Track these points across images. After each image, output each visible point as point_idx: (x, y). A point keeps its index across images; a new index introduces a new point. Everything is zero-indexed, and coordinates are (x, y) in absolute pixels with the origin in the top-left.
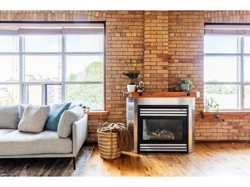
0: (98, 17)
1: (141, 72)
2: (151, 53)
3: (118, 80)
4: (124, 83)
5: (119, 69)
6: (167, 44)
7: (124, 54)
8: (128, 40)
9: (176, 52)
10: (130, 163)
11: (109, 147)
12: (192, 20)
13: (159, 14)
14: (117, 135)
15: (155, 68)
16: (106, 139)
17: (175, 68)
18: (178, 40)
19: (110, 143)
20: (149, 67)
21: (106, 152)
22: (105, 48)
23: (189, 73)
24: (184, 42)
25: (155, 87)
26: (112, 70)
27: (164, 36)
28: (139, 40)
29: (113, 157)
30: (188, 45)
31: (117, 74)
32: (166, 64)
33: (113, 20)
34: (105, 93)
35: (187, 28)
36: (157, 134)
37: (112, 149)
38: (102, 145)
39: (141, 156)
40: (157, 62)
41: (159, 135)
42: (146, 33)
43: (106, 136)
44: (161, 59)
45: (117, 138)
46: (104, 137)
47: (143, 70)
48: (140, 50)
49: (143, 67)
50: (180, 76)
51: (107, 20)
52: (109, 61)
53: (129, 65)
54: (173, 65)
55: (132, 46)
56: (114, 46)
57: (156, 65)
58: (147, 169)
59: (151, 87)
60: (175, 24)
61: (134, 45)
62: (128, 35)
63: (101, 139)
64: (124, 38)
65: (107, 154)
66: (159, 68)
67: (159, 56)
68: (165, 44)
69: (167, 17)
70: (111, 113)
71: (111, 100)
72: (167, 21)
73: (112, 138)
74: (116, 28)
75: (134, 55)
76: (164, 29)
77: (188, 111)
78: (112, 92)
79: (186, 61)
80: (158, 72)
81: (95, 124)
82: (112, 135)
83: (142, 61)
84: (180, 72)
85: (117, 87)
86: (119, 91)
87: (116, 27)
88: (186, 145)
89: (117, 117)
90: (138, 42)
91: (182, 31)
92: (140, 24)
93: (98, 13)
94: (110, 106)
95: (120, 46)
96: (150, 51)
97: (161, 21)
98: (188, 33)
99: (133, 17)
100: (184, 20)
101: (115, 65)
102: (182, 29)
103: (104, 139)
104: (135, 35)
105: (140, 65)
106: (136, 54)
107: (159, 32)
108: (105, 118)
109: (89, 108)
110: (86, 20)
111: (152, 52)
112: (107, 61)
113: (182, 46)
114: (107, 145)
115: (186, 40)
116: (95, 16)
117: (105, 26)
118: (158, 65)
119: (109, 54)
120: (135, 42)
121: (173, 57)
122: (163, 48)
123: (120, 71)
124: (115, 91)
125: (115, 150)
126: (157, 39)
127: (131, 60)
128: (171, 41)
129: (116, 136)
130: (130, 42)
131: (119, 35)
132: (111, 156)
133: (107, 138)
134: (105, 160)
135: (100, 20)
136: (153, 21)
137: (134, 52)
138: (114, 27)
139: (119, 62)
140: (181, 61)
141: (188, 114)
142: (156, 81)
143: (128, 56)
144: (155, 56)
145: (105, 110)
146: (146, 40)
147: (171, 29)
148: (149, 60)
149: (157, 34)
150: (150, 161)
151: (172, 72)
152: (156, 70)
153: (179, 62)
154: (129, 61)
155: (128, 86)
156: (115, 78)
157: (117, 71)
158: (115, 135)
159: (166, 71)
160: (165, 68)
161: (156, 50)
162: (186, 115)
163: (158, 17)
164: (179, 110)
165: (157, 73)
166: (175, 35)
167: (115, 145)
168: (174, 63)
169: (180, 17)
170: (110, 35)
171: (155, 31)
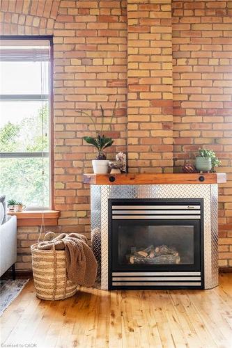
0: (38, 28)
1: (122, 135)
2: (139, 99)
3: (78, 150)
4: (89, 156)
5: (79, 127)
6: (170, 81)
7: (90, 98)
8: (96, 73)
9: (189, 95)
10: (88, 306)
11: (50, 278)
12: (220, 34)
13: (153, 23)
14: (64, 254)
15: (148, 126)
16: (45, 263)
17: (188, 127)
18: (193, 72)
19: (52, 270)
20: (137, 125)
21: (46, 287)
22: (52, 88)
23: (216, 135)
24: (204, 76)
25: (148, 163)
26: (65, 130)
27: (165, 66)
28: (118, 73)
29: (57, 297)
30: (213, 81)
31: (76, 137)
32: (169, 118)
33: (67, 33)
34: (53, 175)
35: (211, 48)
36: (149, 254)
37: (56, 280)
38: (39, 273)
39: (113, 295)
40: (150, 115)
41: (152, 255)
42: (130, 59)
43: (45, 257)
44: (158, 110)
45: (64, 260)
46: (41, 259)
47: (126, 130)
48: (120, 91)
49: (126, 124)
50: (198, 141)
51: (56, 33)
52: (60, 113)
53: (99, 120)
54: (184, 119)
55: (105, 83)
56: (70, 84)
57: (150, 122)
58: (113, 315)
59: (140, 163)
60: (188, 40)
61: (108, 81)
62: (96, 62)
63: (36, 263)
64: (88, 69)
65: (47, 290)
66: (155, 126)
67: (155, 103)
68: (166, 81)
69: (170, 30)
70: (64, 214)
71: (65, 189)
72: (169, 37)
73: (55, 260)
74: (74, 50)
75: (108, 101)
76: (165, 51)
77: (202, 209)
78: (66, 173)
79: (210, 111)
80: (154, 134)
81: (32, 237)
82: (55, 255)
83: (124, 113)
84: (197, 134)
85: (76, 164)
86: (80, 172)
87: (72, 47)
88: (199, 274)
89: (75, 222)
90: (115, 76)
91: (201, 54)
92: (119, 41)
93: (39, 20)
94: (62, 201)
95: (81, 84)
96: (138, 93)
97: (158, 37)
98: (212, 58)
99: (106, 28)
100: (204, 34)
101: (71, 120)
102: (200, 50)
103: (42, 263)
104: (110, 62)
105: (120, 120)
106: (112, 98)
107: (154, 59)
108: (53, 224)
109: (20, 205)
110: (14, 34)
111: (142, 96)
112: (56, 113)
113: (200, 83)
114: (46, 273)
115: (208, 73)
116: (32, 26)
117: (52, 44)
118: (153, 120)
119: (61, 98)
120: (109, 76)
121: (183, 105)
122: (163, 88)
123: (82, 132)
124: (71, 171)
125: (62, 283)
126: (150, 70)
127: (102, 110)
128: (180, 73)
129: (63, 257)
130: (100, 77)
131: (79, 62)
132: (54, 293)
133: (47, 260)
134: (43, 301)
135: (42, 33)
136: (142, 36)
137: (109, 95)
138: (70, 47)
139: (79, 114)
140: (200, 112)
141: (202, 215)
142: (151, 151)
143: (96, 102)
144: (147, 103)
145: (53, 209)
146: (130, 74)
147: (179, 50)
148: (135, 111)
149: (150, 62)
150: (125, 302)
151: (182, 134)
152: (150, 130)
153: (197, 115)
154: (98, 113)
155: (94, 162)
156: (71, 146)
157: (76, 132)
158: (61, 255)
159: (169, 133)
160: (166, 126)
161: (150, 91)
162: (199, 217)
163: (152, 29)
164: (186, 207)
165: (151, 137)
166: (187, 62)
167: (61, 273)
168: (186, 116)
169: (196, 27)
170: (60, 62)
171: (146, 55)
